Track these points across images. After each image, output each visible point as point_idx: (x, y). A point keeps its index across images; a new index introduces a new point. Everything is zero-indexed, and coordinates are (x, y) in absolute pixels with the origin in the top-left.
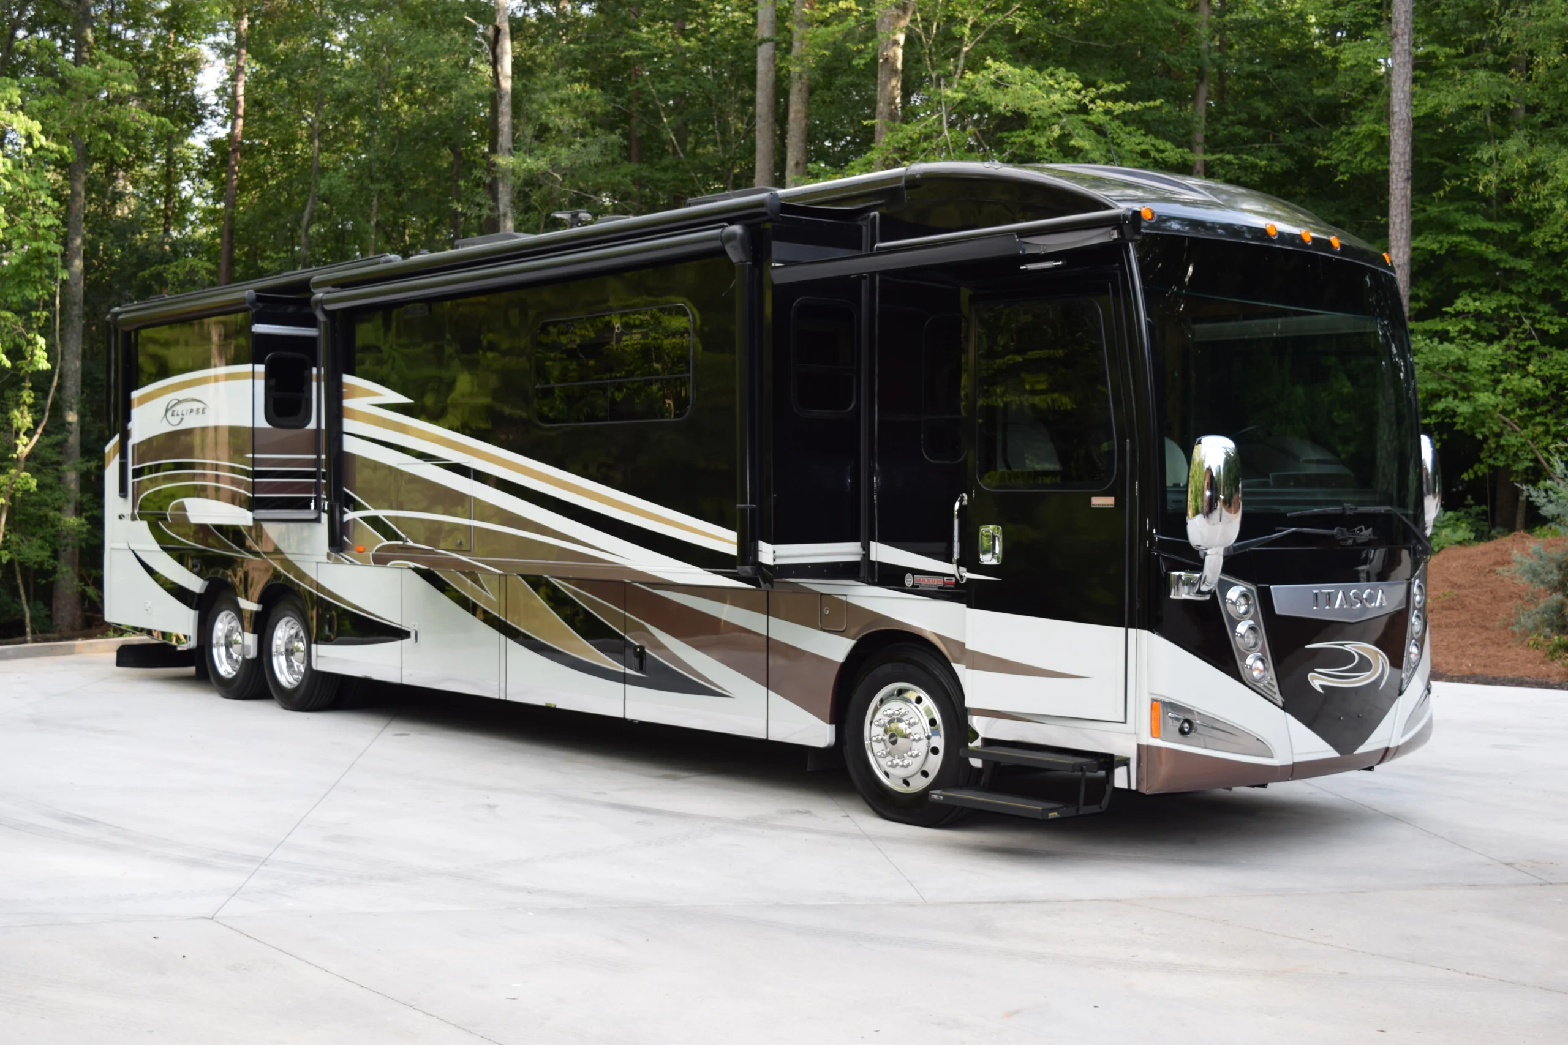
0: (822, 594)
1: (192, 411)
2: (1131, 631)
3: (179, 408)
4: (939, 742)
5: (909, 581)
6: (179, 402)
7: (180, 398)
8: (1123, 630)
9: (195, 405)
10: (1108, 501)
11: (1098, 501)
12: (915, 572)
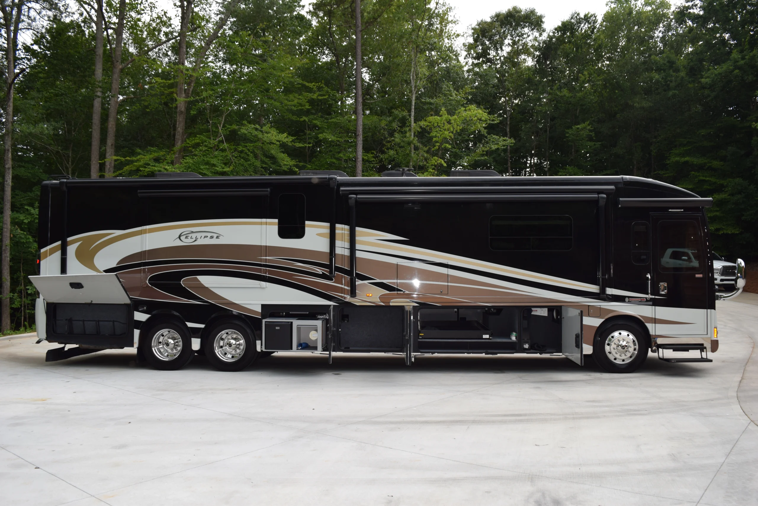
0: (589, 306)
1: (205, 237)
2: (709, 310)
3: (194, 235)
4: (637, 347)
5: (627, 299)
6: (192, 232)
7: (194, 231)
8: (706, 310)
9: (209, 235)
10: (700, 276)
11: (697, 276)
12: (629, 297)
